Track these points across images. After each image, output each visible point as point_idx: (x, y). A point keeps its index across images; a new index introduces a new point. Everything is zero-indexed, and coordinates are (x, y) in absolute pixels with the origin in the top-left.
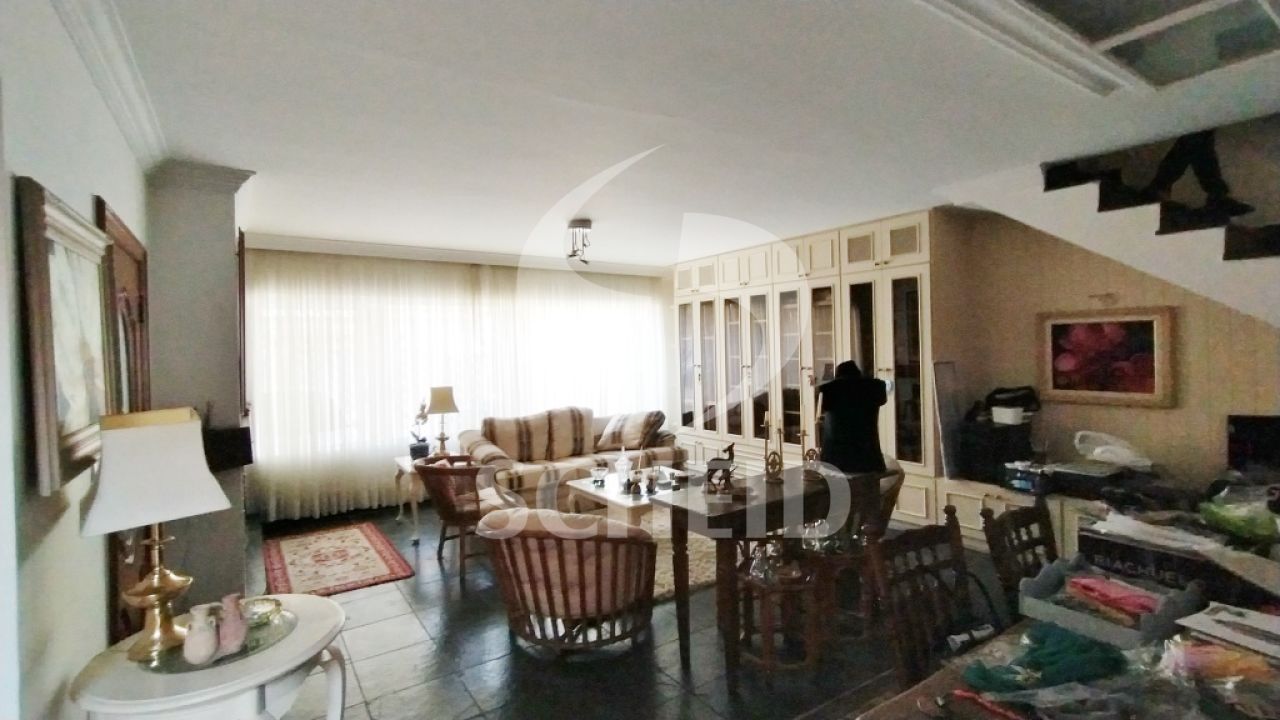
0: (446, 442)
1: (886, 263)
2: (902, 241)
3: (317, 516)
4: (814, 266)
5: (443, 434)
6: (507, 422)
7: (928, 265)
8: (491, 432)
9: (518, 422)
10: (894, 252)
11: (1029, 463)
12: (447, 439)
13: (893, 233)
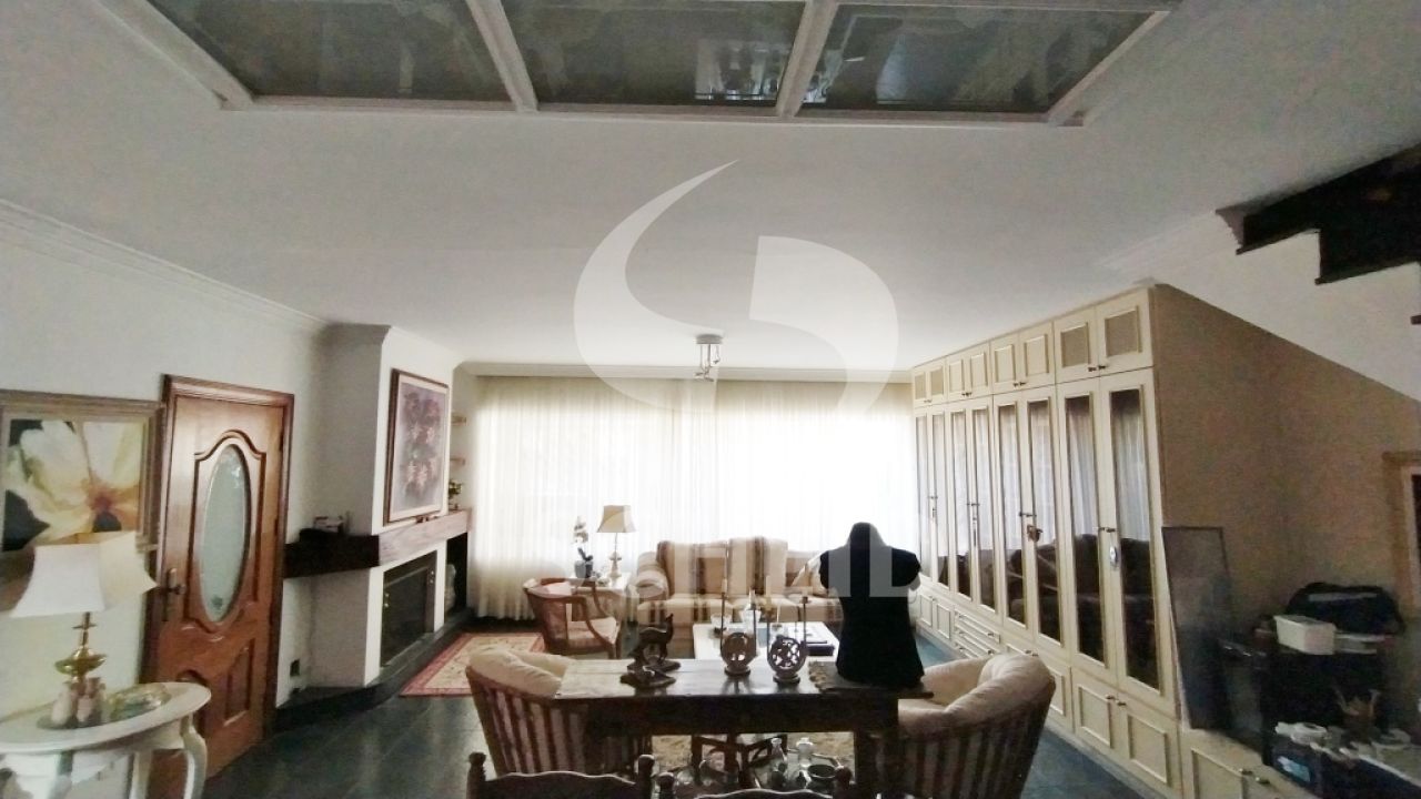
0: (619, 563)
1: (1101, 367)
2: (1120, 334)
3: (517, 618)
4: (1030, 372)
5: (615, 554)
6: (682, 547)
7: (1150, 373)
8: (664, 558)
9: (693, 549)
10: (1110, 353)
11: (1320, 731)
12: (620, 559)
13: (1107, 321)
